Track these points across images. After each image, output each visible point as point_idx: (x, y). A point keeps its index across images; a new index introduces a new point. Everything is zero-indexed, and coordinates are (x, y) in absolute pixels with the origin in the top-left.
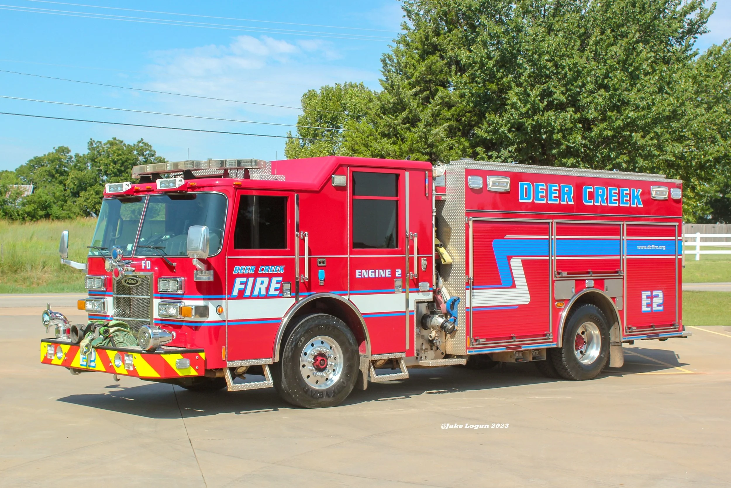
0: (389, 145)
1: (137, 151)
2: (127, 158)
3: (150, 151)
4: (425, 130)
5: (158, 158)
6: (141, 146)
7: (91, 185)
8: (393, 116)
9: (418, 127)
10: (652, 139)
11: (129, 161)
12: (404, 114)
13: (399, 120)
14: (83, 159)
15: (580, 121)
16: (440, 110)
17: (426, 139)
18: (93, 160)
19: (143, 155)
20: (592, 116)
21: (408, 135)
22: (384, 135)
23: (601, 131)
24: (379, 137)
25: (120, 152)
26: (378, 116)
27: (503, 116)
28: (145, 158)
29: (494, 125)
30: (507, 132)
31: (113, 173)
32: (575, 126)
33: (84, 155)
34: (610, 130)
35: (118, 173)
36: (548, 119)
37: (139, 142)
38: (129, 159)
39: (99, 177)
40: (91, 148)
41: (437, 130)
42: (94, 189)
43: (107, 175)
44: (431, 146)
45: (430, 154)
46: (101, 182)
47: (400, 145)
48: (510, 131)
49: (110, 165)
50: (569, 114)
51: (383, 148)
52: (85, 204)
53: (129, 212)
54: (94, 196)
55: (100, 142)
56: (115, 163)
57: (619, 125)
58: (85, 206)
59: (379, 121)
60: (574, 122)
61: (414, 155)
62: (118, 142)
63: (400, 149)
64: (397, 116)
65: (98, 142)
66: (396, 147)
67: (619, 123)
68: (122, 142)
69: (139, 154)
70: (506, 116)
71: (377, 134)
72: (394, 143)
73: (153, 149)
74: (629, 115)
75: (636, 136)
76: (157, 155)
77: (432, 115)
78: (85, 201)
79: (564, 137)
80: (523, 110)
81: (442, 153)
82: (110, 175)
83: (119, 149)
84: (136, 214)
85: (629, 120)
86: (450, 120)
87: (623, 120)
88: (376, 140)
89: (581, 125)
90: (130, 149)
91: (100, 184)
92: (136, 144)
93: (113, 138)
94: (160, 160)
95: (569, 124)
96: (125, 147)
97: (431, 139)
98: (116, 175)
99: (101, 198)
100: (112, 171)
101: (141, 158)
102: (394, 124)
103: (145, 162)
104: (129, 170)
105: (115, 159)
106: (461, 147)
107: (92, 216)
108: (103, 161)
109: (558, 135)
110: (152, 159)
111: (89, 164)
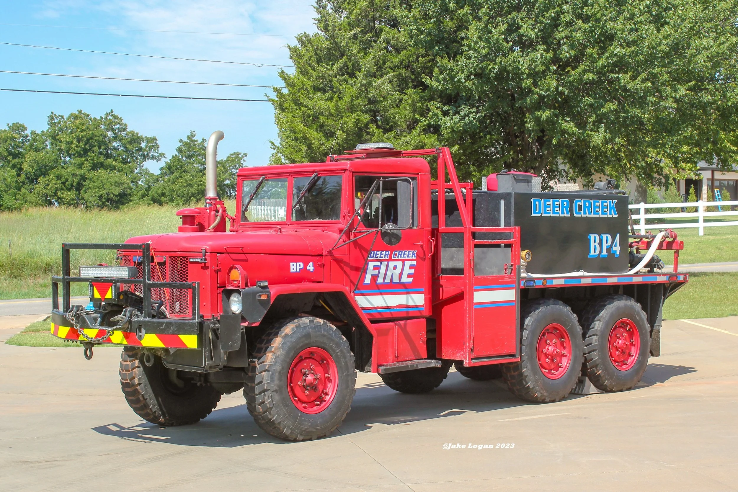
0: (322, 102)
1: (105, 125)
2: (93, 134)
3: (121, 125)
4: (364, 82)
5: (130, 132)
6: (110, 119)
7: (52, 168)
8: (328, 64)
9: (356, 78)
10: (644, 81)
11: (96, 138)
12: (341, 63)
13: (335, 70)
14: (41, 137)
17: (368, 92)
18: (54, 138)
19: (113, 130)
20: (567, 54)
22: (317, 89)
23: (579, 74)
24: (311, 91)
25: (84, 128)
27: (457, 61)
28: (114, 134)
29: (448, 72)
30: (463, 81)
31: (77, 152)
32: (549, 69)
33: (43, 132)
34: (593, 73)
35: (82, 153)
36: (514, 61)
37: (108, 114)
38: (96, 136)
39: (61, 159)
40: (52, 124)
41: (381, 81)
42: (55, 174)
43: (70, 155)
44: (371, 101)
46: (62, 164)
47: (336, 102)
48: (468, 77)
49: (72, 143)
51: (315, 105)
52: (44, 191)
54: (54, 181)
55: (62, 117)
56: (79, 140)
57: (602, 64)
58: (45, 193)
59: (311, 71)
60: (547, 64)
61: (354, 115)
62: (83, 116)
63: (337, 107)
64: (332, 65)
65: (59, 116)
66: (332, 105)
67: (602, 62)
68: (88, 115)
69: (107, 129)
70: (461, 60)
72: (332, 99)
73: (123, 122)
74: (616, 52)
75: (624, 78)
76: (128, 130)
77: (376, 64)
78: (44, 188)
79: (535, 84)
80: (484, 52)
82: (74, 155)
83: (83, 124)
84: (104, 200)
85: (615, 59)
86: (398, 67)
87: (607, 58)
88: (307, 95)
90: (97, 123)
91: (63, 167)
92: (103, 116)
93: (78, 111)
94: (133, 135)
95: (540, 67)
96: (92, 121)
97: (373, 93)
98: (80, 155)
99: (64, 183)
100: (75, 150)
101: (110, 134)
102: (329, 75)
103: (115, 138)
104: (96, 149)
105: (79, 136)
106: (410, 101)
107: (54, 205)
108: (65, 139)
109: (528, 81)
110: (123, 134)
111: (48, 143)
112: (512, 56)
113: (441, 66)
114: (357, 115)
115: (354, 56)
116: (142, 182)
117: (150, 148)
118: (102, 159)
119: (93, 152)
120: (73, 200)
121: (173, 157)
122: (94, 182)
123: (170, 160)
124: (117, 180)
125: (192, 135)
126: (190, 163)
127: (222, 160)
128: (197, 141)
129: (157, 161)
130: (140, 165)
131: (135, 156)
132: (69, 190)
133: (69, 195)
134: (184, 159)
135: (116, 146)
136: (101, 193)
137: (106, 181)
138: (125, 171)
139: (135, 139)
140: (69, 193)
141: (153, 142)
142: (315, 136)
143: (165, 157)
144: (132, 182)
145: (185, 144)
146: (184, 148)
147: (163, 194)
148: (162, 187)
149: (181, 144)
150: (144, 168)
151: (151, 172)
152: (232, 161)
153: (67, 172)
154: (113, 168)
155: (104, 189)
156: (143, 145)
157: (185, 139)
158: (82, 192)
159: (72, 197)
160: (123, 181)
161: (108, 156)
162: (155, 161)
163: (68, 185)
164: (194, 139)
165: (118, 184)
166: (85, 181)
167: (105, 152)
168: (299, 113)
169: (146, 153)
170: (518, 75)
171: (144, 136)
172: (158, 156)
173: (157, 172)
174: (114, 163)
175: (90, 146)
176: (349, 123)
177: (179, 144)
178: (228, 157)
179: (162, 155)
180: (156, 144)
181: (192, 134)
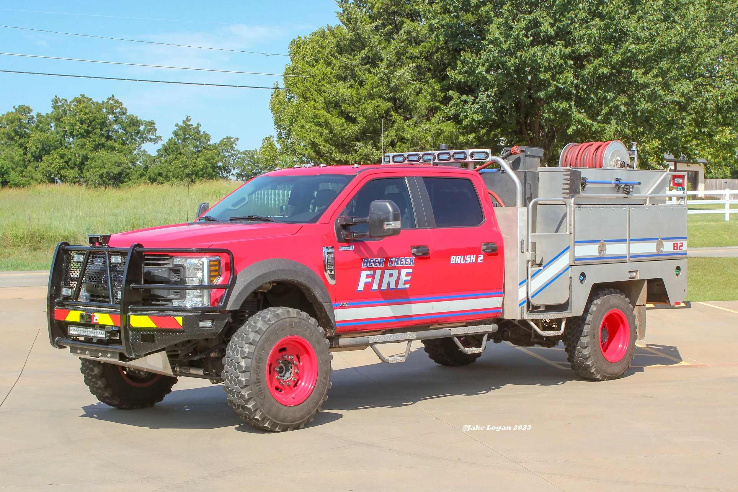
0: (345, 90)
1: (106, 109)
2: (95, 117)
3: (121, 109)
4: (387, 71)
5: (129, 116)
6: (111, 104)
7: (55, 148)
8: (350, 54)
9: (378, 67)
10: (655, 76)
11: (98, 121)
12: (363, 53)
13: (358, 60)
14: (46, 119)
15: (571, 56)
16: (405, 48)
17: (389, 83)
18: (58, 119)
19: (114, 114)
20: (584, 50)
21: (366, 77)
22: (339, 78)
23: (595, 68)
24: (334, 80)
25: (87, 111)
26: (333, 56)
27: (480, 54)
28: (115, 117)
30: (484, 73)
31: (80, 134)
32: (566, 63)
33: (47, 114)
34: (607, 66)
35: (85, 134)
36: (534, 56)
37: (109, 99)
38: (98, 119)
39: (65, 139)
40: (56, 107)
41: (402, 71)
42: (58, 153)
43: (72, 135)
44: (394, 90)
45: (393, 100)
46: (66, 145)
47: (358, 89)
48: (488, 71)
49: (76, 124)
50: (559, 48)
51: (338, 93)
52: (48, 169)
54: (58, 160)
55: (66, 100)
56: (82, 122)
57: (617, 60)
58: (49, 171)
59: (334, 61)
60: (564, 58)
61: (374, 101)
62: (86, 100)
63: (358, 94)
64: (355, 55)
65: (63, 99)
66: (354, 92)
68: (91, 99)
69: (108, 113)
71: (331, 76)
72: (351, 86)
73: (123, 106)
74: (630, 48)
75: (637, 73)
76: (128, 114)
77: (397, 54)
78: (48, 166)
79: (553, 77)
80: (505, 46)
81: (408, 98)
82: (77, 136)
83: (86, 108)
84: (105, 179)
86: (418, 58)
87: (622, 54)
88: (330, 82)
89: (572, 62)
90: (99, 107)
91: (66, 147)
92: (105, 101)
93: (81, 95)
94: (132, 119)
95: (558, 61)
96: (94, 105)
97: (394, 82)
98: (83, 136)
99: (67, 162)
100: (78, 131)
101: (111, 117)
102: (351, 65)
103: (116, 121)
104: (98, 131)
105: (82, 118)
106: (430, 90)
107: (57, 182)
108: (69, 121)
109: (546, 74)
110: (123, 117)
111: (52, 125)
112: (532, 51)
113: (464, 59)
114: (377, 102)
115: (376, 47)
116: (140, 162)
117: (149, 131)
118: (103, 140)
119: (95, 134)
120: (76, 178)
121: (170, 140)
122: (95, 161)
123: (167, 143)
124: (117, 160)
125: (188, 120)
126: (185, 146)
127: (215, 144)
128: (192, 125)
129: (155, 143)
130: (138, 146)
131: (133, 139)
132: (72, 168)
133: (71, 173)
134: (180, 142)
135: (117, 128)
136: (101, 172)
137: (106, 161)
138: (124, 152)
139: (135, 123)
140: (72, 172)
141: (151, 126)
142: (337, 122)
143: (162, 140)
144: (132, 162)
145: (181, 128)
146: (180, 132)
147: (160, 174)
148: (159, 168)
149: (177, 128)
150: (142, 149)
151: (149, 153)
152: (225, 145)
153: (71, 152)
154: (113, 149)
155: (105, 168)
156: (142, 128)
157: (181, 124)
158: (84, 171)
159: (74, 175)
160: (122, 161)
161: (109, 138)
162: (153, 143)
163: (71, 164)
164: (189, 123)
165: (118, 164)
166: (87, 161)
167: (106, 134)
169: (144, 136)
170: (536, 70)
171: (143, 120)
172: (156, 139)
173: (154, 154)
174: (116, 145)
175: (92, 128)
176: (368, 109)
177: (175, 128)
178: (221, 141)
179: (160, 138)
180: (154, 128)
181: (187, 119)
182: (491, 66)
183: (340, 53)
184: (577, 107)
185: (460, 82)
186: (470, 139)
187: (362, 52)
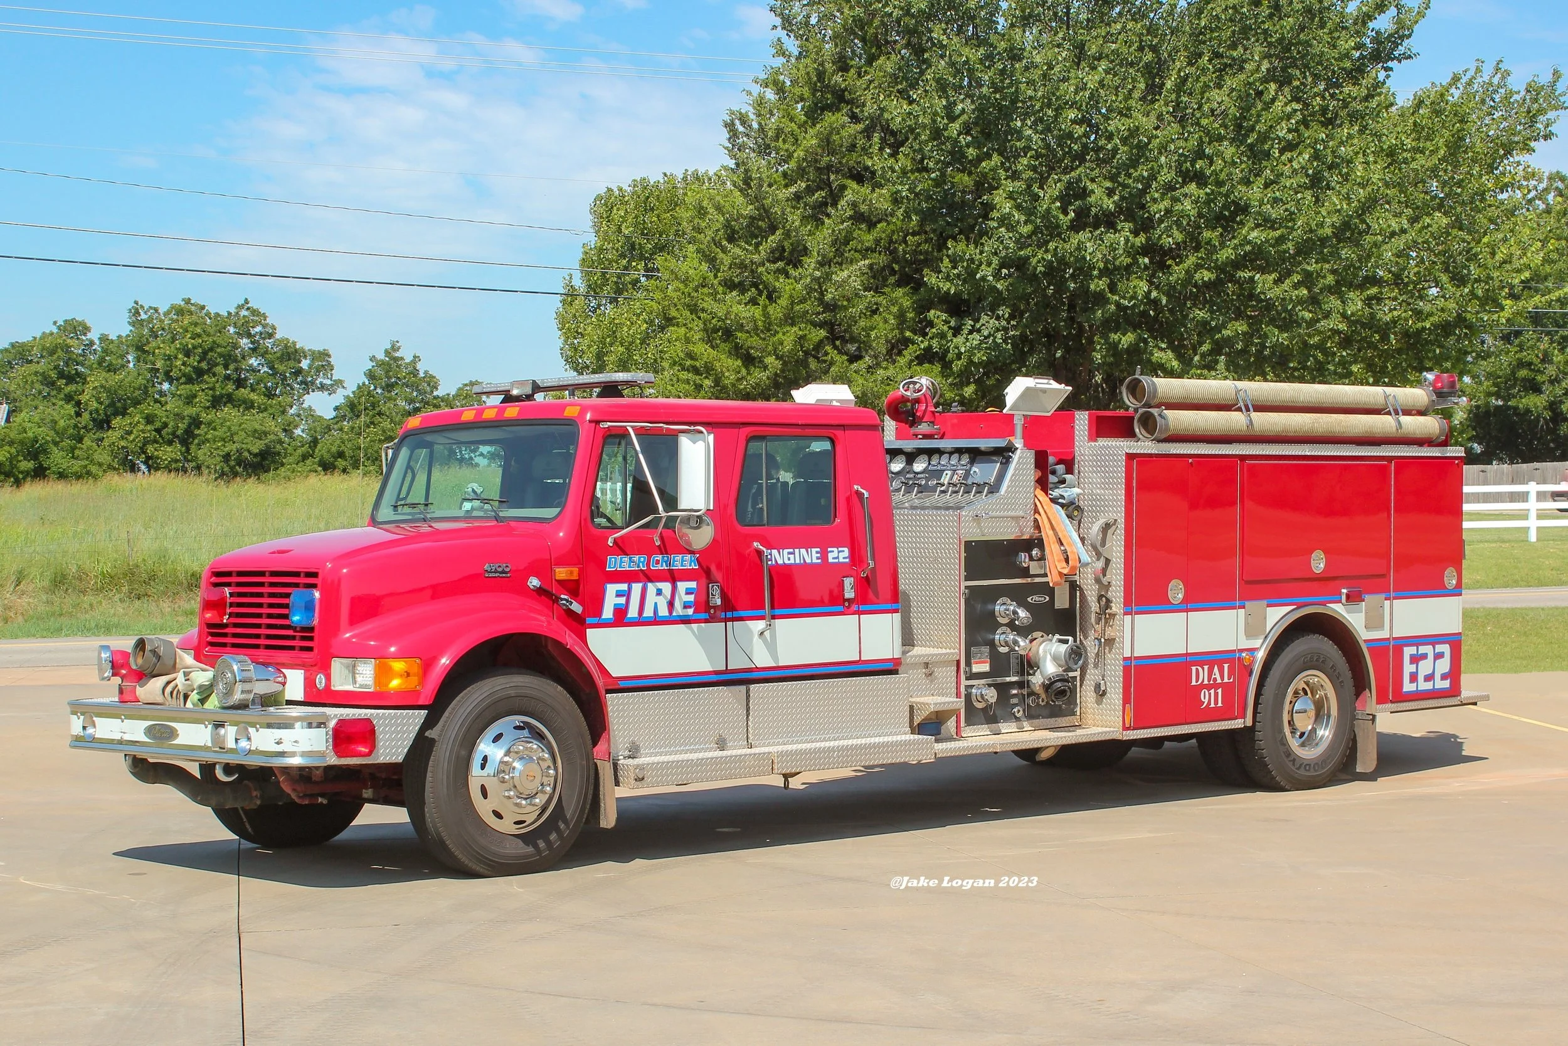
0: (741, 308)
1: (235, 327)
2: (214, 342)
3: (264, 326)
4: (818, 274)
5: (281, 341)
6: (244, 316)
7: (136, 403)
8: (750, 244)
9: (802, 266)
10: (1296, 286)
11: (219, 350)
13: (763, 253)
14: (118, 347)
15: (1145, 250)
16: (849, 233)
17: (822, 294)
18: (140, 348)
19: (249, 335)
21: (780, 283)
22: (730, 285)
23: (1187, 272)
24: (720, 289)
25: (198, 330)
26: (718, 244)
27: (982, 244)
28: (252, 343)
29: (965, 264)
30: (990, 278)
31: (184, 375)
32: (1135, 262)
33: (119, 337)
34: (1208, 269)
35: (193, 375)
36: (1078, 249)
37: (240, 307)
38: (218, 346)
39: (153, 386)
40: (137, 323)
41: (845, 273)
42: (142, 412)
43: (169, 378)
44: (831, 307)
45: (829, 325)
46: (157, 396)
47: (765, 307)
48: (997, 275)
49: (176, 358)
50: (1123, 236)
51: (728, 313)
52: (123, 443)
53: (218, 459)
54: (141, 427)
55: (156, 310)
56: (187, 354)
57: (1227, 258)
58: (123, 447)
59: (721, 255)
60: (1134, 252)
61: (795, 329)
62: (193, 308)
63: (766, 315)
64: (757, 245)
65: (151, 308)
66: (757, 312)
67: (1226, 254)
68: (203, 308)
69: (238, 333)
70: (989, 245)
71: (716, 282)
72: (753, 302)
73: (268, 321)
74: (1250, 237)
75: (1264, 282)
76: (278, 336)
77: (834, 243)
78: (122, 438)
79: (1112, 288)
80: (1025, 230)
81: (856, 322)
82: (178, 379)
83: (196, 324)
84: (232, 463)
85: (1248, 248)
86: (873, 251)
87: (1235, 248)
88: (714, 295)
89: (1147, 260)
90: (221, 323)
91: (156, 401)
92: (233, 311)
93: (183, 300)
94: (286, 346)
95: (1122, 258)
96: (210, 318)
97: (831, 293)
98: (190, 381)
99: (158, 431)
100: (180, 370)
101: (244, 342)
102: (751, 261)
103: (254, 350)
104: (219, 369)
105: (187, 345)
106: (895, 309)
107: (139, 470)
108: (162, 351)
109: (1101, 282)
110: (269, 343)
111: (130, 358)
112: (1076, 239)
113: (954, 254)
114: (800, 329)
115: (797, 230)
116: (303, 431)
117: (318, 371)
118: (230, 387)
119: (214, 375)
120: (177, 461)
121: (359, 387)
122: (215, 429)
123: (354, 392)
124: (257, 427)
125: (395, 348)
126: (390, 399)
127: (448, 395)
128: (402, 358)
129: (330, 394)
130: (298, 400)
131: (288, 385)
132: (170, 443)
133: (169, 453)
134: (379, 391)
135: (255, 364)
136: (226, 449)
137: (237, 428)
138: (271, 411)
139: (291, 354)
140: (169, 449)
141: (323, 361)
142: (728, 365)
143: (343, 387)
144: (285, 430)
145: (381, 364)
146: (379, 372)
147: (341, 455)
148: (338, 442)
149: (374, 364)
150: (305, 405)
151: (319, 413)
152: (466, 397)
153: (166, 411)
154: (249, 405)
155: (234, 443)
156: (305, 364)
157: (381, 356)
158: (193, 447)
159: (174, 456)
160: (268, 429)
161: (240, 383)
162: (326, 393)
163: (168, 434)
164: (397, 354)
165: (259, 435)
166: (199, 428)
167: (235, 376)
168: (697, 325)
169: (310, 379)
170: (1083, 270)
171: (307, 349)
172: (332, 385)
173: (329, 414)
174: (253, 396)
175: (208, 364)
176: (785, 343)
177: (369, 365)
178: (460, 389)
179: (339, 383)
180: (329, 363)
181: (393, 346)
182: (1002, 265)
183: (731, 239)
184: (1155, 338)
185: (947, 293)
186: (967, 395)
187: (771, 238)
